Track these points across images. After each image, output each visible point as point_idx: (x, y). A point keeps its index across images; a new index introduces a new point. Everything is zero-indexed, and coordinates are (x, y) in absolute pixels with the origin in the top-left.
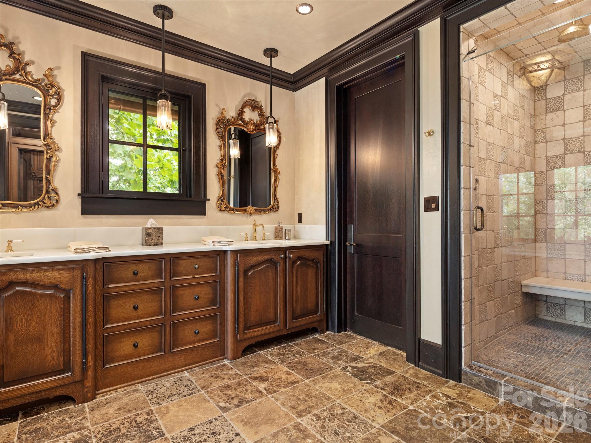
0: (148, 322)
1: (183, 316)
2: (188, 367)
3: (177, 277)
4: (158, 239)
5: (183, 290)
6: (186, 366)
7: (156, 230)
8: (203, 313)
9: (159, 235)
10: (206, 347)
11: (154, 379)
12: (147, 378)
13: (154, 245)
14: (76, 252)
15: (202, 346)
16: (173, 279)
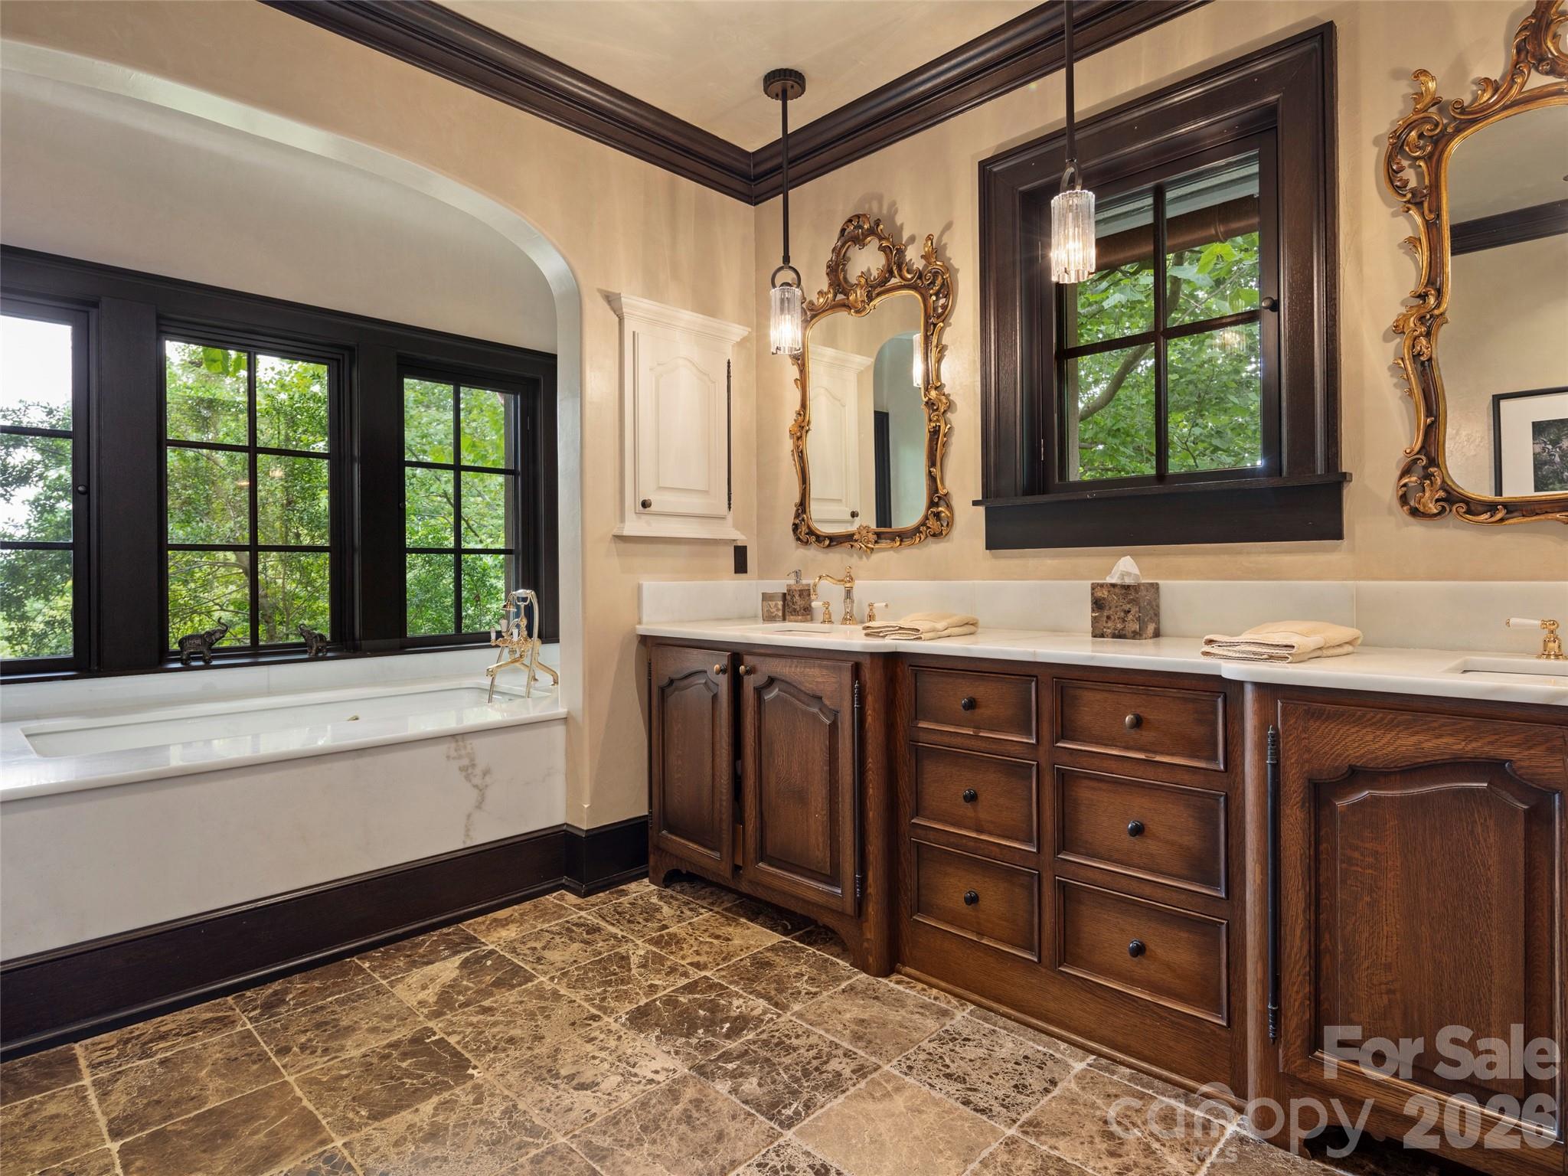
0: (998, 850)
1: (1090, 874)
2: (1105, 1050)
3: (1073, 740)
4: (1124, 621)
5: (1093, 789)
6: (1101, 1041)
7: (1117, 590)
8: (1159, 893)
9: (1127, 607)
10: (1172, 1022)
11: (1009, 1017)
12: (995, 1005)
13: (1114, 636)
14: (867, 635)
15: (1152, 1007)
16: (1059, 744)
